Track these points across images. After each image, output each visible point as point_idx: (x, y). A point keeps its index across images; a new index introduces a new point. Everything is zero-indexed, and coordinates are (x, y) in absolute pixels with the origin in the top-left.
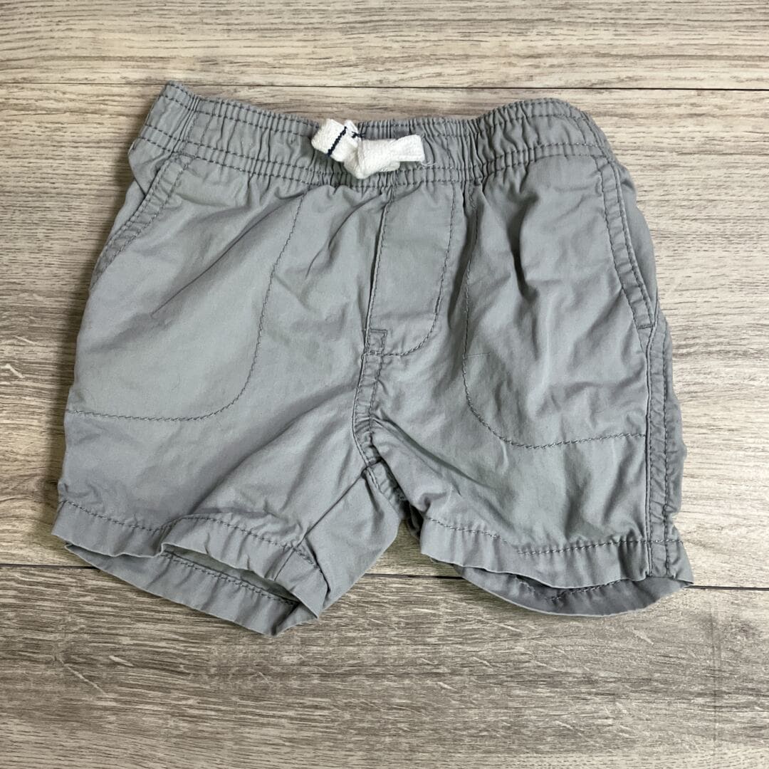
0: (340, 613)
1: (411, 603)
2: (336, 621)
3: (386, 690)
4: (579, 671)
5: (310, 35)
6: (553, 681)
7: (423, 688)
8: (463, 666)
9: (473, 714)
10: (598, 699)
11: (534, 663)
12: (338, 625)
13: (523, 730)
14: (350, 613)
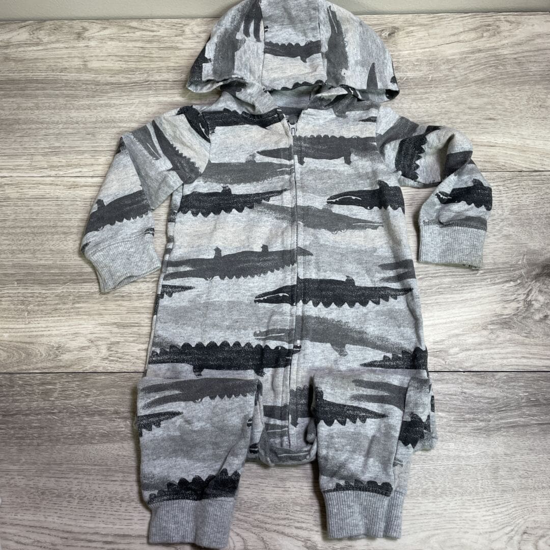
0: (14, 389)
1: (45, 384)
2: (12, 393)
3: (30, 421)
4: (112, 409)
5: (29, 157)
6: (101, 413)
7: (46, 419)
8: (64, 409)
9: (66, 429)
10: (119, 420)
11: (94, 406)
12: (13, 394)
13: (87, 435)
14: (18, 389)
